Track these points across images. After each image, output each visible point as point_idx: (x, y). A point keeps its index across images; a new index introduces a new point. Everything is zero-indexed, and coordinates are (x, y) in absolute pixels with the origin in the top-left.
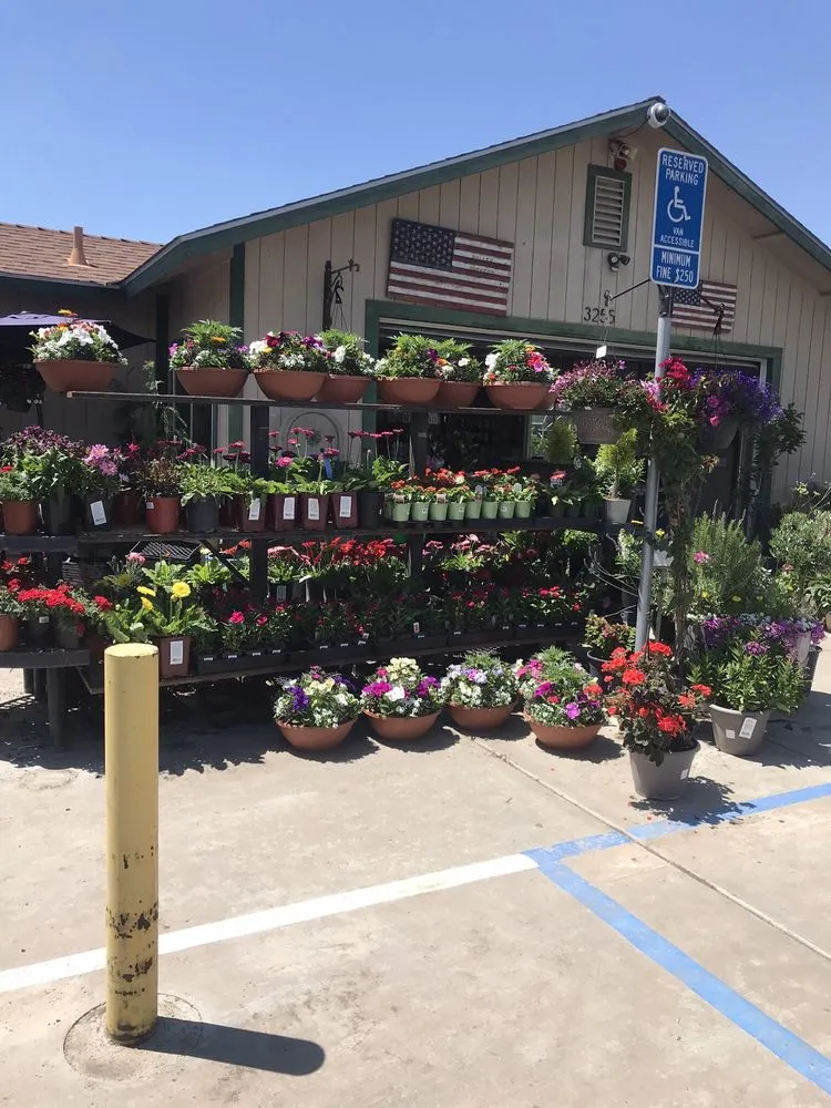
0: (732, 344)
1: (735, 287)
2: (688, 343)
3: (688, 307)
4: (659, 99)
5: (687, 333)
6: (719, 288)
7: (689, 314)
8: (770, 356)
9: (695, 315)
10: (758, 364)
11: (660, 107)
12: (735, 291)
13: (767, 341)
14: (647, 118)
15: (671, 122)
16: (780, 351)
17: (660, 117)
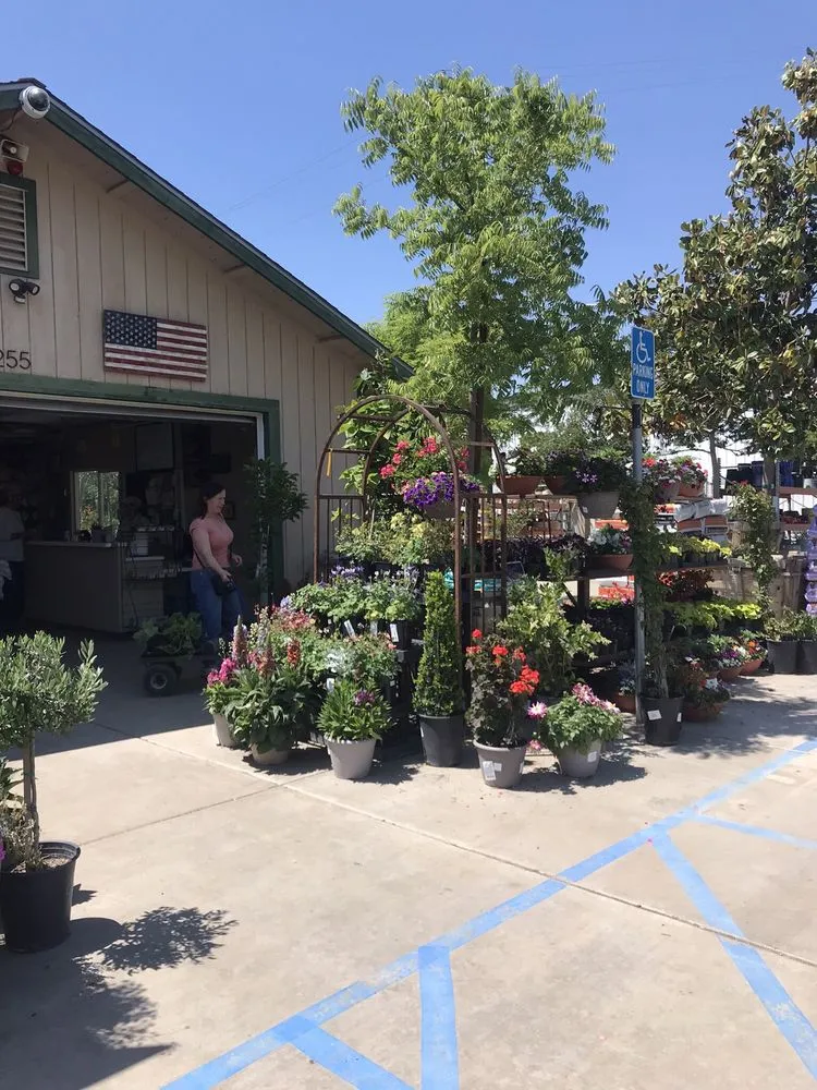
0: (209, 395)
1: (203, 328)
2: (146, 393)
3: (140, 350)
4: (34, 82)
5: (145, 382)
6: (181, 328)
7: (142, 359)
8: (264, 409)
9: (152, 360)
10: (255, 419)
11: (35, 90)
12: (204, 332)
13: (256, 392)
14: (21, 104)
15: (54, 110)
16: (276, 403)
17: (37, 103)
